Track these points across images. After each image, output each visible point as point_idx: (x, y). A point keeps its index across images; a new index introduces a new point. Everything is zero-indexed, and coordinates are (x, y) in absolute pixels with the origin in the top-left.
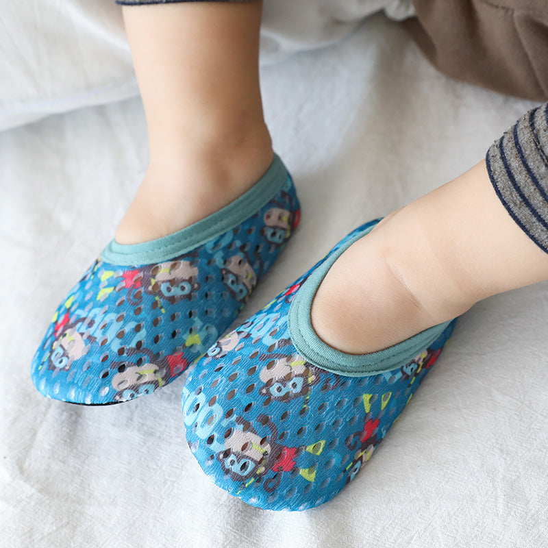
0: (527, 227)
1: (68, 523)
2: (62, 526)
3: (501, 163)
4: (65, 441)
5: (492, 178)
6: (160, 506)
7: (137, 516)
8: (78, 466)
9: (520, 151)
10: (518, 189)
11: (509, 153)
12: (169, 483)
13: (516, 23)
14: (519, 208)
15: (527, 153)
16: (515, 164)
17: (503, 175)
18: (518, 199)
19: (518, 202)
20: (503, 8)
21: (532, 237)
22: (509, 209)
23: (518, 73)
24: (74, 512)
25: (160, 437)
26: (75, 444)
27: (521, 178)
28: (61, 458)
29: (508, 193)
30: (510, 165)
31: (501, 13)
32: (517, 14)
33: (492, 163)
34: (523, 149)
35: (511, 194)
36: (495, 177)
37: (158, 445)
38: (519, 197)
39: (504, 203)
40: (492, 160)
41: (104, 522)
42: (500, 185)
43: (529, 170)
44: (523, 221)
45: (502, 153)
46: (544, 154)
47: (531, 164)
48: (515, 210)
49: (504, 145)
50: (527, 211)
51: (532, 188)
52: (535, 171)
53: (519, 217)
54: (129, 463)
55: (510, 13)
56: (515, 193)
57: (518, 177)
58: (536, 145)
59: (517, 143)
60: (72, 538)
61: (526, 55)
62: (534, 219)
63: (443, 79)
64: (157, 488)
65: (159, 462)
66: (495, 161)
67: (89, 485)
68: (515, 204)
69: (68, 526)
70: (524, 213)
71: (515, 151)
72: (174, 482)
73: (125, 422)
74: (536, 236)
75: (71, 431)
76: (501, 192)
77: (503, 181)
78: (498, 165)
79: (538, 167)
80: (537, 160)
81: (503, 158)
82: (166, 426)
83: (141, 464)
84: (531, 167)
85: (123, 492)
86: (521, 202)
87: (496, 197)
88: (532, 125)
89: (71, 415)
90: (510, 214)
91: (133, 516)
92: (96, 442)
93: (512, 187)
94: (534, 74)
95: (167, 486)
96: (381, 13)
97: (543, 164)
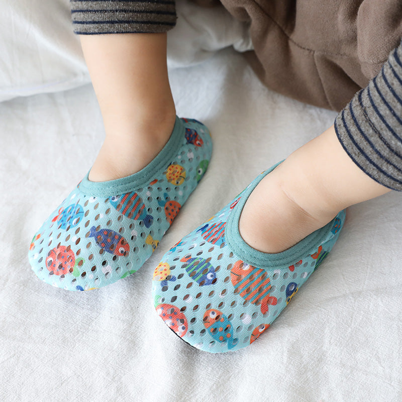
0: (364, 168)
1: (15, 355)
2: (11, 357)
3: (344, 129)
4: (16, 303)
5: (340, 139)
6: (74, 347)
7: (58, 352)
8: (24, 319)
9: (355, 121)
10: (356, 144)
11: (349, 123)
12: (80, 333)
13: (316, 59)
14: (358, 156)
15: (360, 122)
16: (353, 129)
17: (346, 137)
18: (357, 151)
19: (357, 153)
20: (308, 50)
21: (368, 174)
22: (352, 157)
23: (314, 90)
24: (18, 347)
25: (76, 304)
26: (22, 305)
27: (358, 137)
28: (13, 314)
29: (351, 148)
30: (350, 130)
31: (307, 52)
32: (316, 54)
33: (338, 130)
34: (357, 120)
35: (352, 148)
36: (342, 138)
37: (75, 309)
38: (357, 150)
39: (349, 154)
40: (338, 127)
41: (37, 355)
42: (345, 143)
43: (362, 133)
44: (361, 164)
45: (344, 123)
46: (371, 122)
47: (363, 129)
48: (356, 158)
49: (345, 117)
50: (363, 158)
51: (365, 143)
52: (365, 133)
53: (359, 162)
54: (56, 319)
55: (312, 52)
56: (355, 147)
57: (355, 138)
58: (366, 117)
59: (353, 116)
60: (16, 365)
61: (320, 80)
62: (368, 162)
63: (267, 90)
64: (72, 335)
65: (75, 320)
66: (341, 128)
67: (29, 331)
68: (355, 154)
69: (14, 357)
70: (361, 159)
71: (352, 121)
72: (84, 333)
73: (55, 293)
74: (370, 173)
75: (20, 296)
76: (346, 147)
77: (347, 141)
78: (342, 131)
79: (368, 130)
80: (367, 126)
81: (345, 126)
82: (81, 297)
83: (64, 320)
84: (363, 131)
85: (50, 336)
86: (359, 153)
87: (344, 150)
88: (361, 104)
89: (20, 286)
90: (353, 161)
91: (56, 352)
92: (36, 304)
93: (353, 144)
94: (324, 92)
95: (79, 335)
96: (231, 47)
97: (371, 128)
